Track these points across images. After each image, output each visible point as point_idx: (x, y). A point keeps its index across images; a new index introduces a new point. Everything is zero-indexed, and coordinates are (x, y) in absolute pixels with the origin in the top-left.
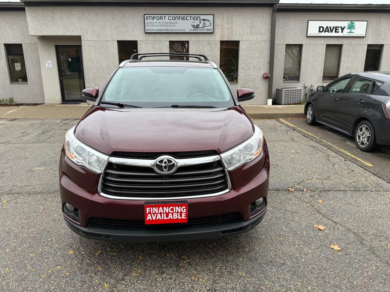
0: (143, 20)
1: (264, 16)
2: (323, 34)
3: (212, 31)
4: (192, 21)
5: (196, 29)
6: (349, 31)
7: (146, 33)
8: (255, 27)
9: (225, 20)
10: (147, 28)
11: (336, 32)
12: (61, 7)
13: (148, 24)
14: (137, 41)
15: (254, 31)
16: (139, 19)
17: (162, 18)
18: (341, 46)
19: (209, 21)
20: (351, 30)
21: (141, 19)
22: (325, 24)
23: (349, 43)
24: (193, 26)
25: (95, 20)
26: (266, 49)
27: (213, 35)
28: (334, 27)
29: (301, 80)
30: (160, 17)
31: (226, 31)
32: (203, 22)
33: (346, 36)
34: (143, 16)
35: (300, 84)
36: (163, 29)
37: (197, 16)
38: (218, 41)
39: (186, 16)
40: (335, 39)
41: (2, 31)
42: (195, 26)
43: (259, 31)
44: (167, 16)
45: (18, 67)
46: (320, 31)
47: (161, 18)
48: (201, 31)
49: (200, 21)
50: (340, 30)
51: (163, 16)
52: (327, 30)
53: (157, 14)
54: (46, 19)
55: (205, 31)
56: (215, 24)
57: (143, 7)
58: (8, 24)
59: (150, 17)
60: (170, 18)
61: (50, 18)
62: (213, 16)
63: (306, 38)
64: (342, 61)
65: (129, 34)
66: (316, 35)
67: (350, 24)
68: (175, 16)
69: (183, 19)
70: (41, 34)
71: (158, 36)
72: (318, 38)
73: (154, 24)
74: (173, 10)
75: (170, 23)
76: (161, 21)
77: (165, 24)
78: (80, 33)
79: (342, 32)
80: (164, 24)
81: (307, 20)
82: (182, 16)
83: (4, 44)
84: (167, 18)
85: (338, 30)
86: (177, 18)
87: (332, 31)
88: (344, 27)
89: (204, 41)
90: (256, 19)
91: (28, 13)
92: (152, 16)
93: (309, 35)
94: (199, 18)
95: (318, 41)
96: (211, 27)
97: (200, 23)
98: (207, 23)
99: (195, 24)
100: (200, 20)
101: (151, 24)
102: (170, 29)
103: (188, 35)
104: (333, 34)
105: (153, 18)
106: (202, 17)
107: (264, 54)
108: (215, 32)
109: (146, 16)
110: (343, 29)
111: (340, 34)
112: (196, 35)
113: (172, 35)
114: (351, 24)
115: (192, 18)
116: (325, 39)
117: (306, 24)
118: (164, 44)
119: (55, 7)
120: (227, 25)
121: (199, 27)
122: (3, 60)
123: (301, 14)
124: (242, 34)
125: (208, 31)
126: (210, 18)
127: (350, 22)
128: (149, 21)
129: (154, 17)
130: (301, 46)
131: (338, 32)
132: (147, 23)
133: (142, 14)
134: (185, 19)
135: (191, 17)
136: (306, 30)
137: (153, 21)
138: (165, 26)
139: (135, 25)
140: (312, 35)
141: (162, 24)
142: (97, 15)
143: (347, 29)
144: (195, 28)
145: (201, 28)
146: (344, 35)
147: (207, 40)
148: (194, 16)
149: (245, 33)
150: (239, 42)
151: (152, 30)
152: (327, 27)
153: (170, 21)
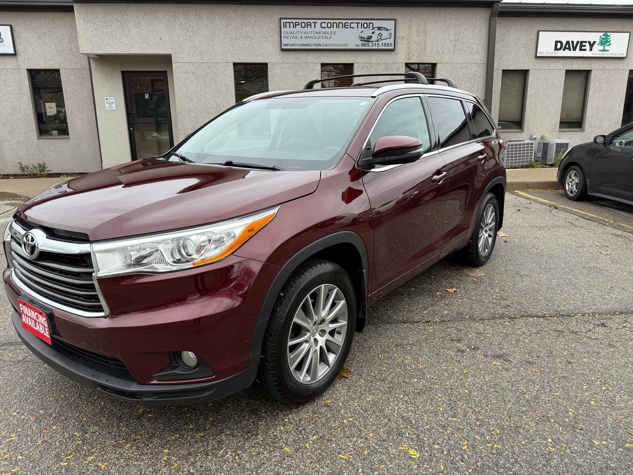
0: (279, 28)
1: (476, 22)
2: (561, 53)
3: (393, 47)
4: (360, 29)
5: (367, 43)
6: (602, 48)
7: (283, 50)
8: (461, 41)
9: (414, 29)
10: (284, 41)
11: (581, 49)
12: (137, 4)
13: (287, 35)
14: (267, 64)
15: (460, 46)
16: (272, 26)
17: (310, 25)
18: (588, 72)
19: (387, 30)
20: (604, 47)
21: (274, 26)
22: (565, 37)
23: (601, 67)
24: (362, 39)
25: (196, 27)
26: (479, 77)
27: (393, 53)
28: (578, 42)
29: (525, 129)
30: (307, 23)
31: (415, 47)
32: (377, 32)
33: (598, 56)
34: (277, 22)
35: (524, 134)
36: (312, 43)
37: (368, 22)
38: (401, 64)
39: (350, 21)
40: (580, 61)
41: (24, 47)
42: (364, 38)
43: (467, 46)
44: (319, 22)
45: (51, 110)
46: (556, 49)
47: (308, 25)
48: (374, 47)
49: (373, 31)
50: (588, 47)
51: (311, 21)
52: (567, 47)
53: (302, 17)
54: (111, 26)
55: (381, 47)
56: (397, 35)
57: (279, 6)
58: (36, 35)
59: (290, 23)
60: (323, 25)
61: (118, 24)
62: (394, 21)
63: (534, 60)
64: (589, 97)
65: (254, 52)
66: (550, 55)
67: (602, 37)
68: (332, 21)
69: (345, 26)
71: (303, 56)
72: (553, 60)
73: (296, 36)
74: (328, 11)
75: (324, 33)
76: (308, 29)
77: (315, 35)
78: (169, 50)
79: (591, 50)
80: (312, 35)
81: (537, 31)
82: (344, 22)
83: (27, 69)
84: (318, 25)
85: (585, 46)
86: (335, 24)
87: (574, 49)
88: (594, 42)
89: (379, 64)
90: (464, 28)
91: (79, 15)
92: (294, 21)
93: (540, 55)
94: (371, 25)
95: (553, 65)
96: (392, 41)
97: (373, 33)
98: (385, 34)
99: (365, 36)
100: (373, 29)
101: (291, 35)
102: (324, 43)
103: (353, 53)
104: (578, 53)
105: (295, 25)
106: (377, 24)
107: (476, 85)
108: (396, 49)
109: (282, 21)
110: (592, 45)
111: (587, 53)
112: (366, 54)
113: (326, 54)
114: (604, 37)
115: (360, 25)
116: (565, 61)
117: (535, 37)
118: (313, 69)
119: (127, 4)
120: (416, 37)
121: (371, 40)
122: (26, 97)
123: (527, 20)
124: (441, 53)
125: (387, 48)
126: (390, 25)
127: (603, 33)
128: (288, 29)
129: (297, 24)
130: (525, 73)
131: (585, 50)
132: (285, 33)
133: (277, 18)
134: (349, 27)
135: (358, 23)
136: (535, 46)
137: (295, 30)
138: (315, 38)
139: (265, 37)
140: (544, 55)
141: (310, 35)
142: (199, 18)
143: (598, 45)
144: (364, 43)
145: (374, 43)
146: (594, 56)
147: (383, 61)
148: (363, 22)
149: (446, 51)
150: (435, 65)
151: (293, 45)
152: (568, 42)
153: (323, 30)
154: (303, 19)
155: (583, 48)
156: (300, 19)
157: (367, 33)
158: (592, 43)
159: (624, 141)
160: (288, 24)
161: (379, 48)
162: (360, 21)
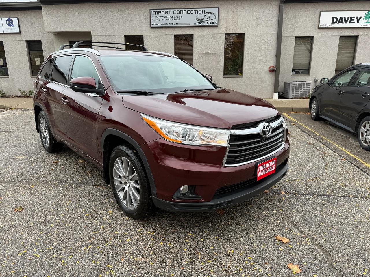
0: (149, 15)
1: (270, 7)
2: (336, 25)
3: (217, 24)
4: (197, 14)
5: (201, 22)
6: (366, 21)
7: (152, 28)
8: (261, 19)
9: (230, 13)
10: (152, 22)
11: (350, 22)
12: (73, 4)
13: (154, 19)
14: (143, 36)
15: (260, 23)
16: (145, 14)
17: (167, 13)
18: (356, 37)
19: (213, 14)
20: (368, 21)
21: (147, 14)
22: (339, 15)
23: (366, 34)
24: (198, 20)
25: (104, 16)
26: (273, 42)
27: (217, 28)
28: (348, 18)
29: (311, 74)
30: (165, 11)
31: (231, 24)
32: (207, 15)
33: (363, 26)
34: (149, 11)
35: (310, 78)
36: (169, 23)
37: (202, 9)
38: (222, 34)
39: (190, 10)
40: (350, 30)
41: (24, 29)
42: (199, 19)
43: (265, 22)
44: (172, 10)
45: (38, 62)
46: (333, 22)
47: (166, 12)
48: (205, 25)
49: (205, 15)
50: (356, 20)
51: (168, 10)
52: (341, 21)
53: (162, 8)
54: (60, 17)
55: (210, 25)
56: (220, 17)
57: (149, 2)
58: (30, 23)
59: (155, 12)
60: (175, 12)
61: (64, 15)
62: (217, 9)
63: (317, 30)
64: (357, 53)
65: (136, 29)
66: (329, 27)
67: (367, 13)
68: (180, 10)
69: (187, 12)
70: (55, 31)
71: (163, 30)
72: (331, 30)
73: (159, 19)
74: (178, 4)
75: (175, 17)
76: (166, 15)
77: (170, 18)
78: (90, 29)
79: (358, 22)
80: (168, 18)
81: (319, 11)
82: (187, 10)
83: (26, 41)
84: (172, 12)
85: (354, 20)
86: (182, 12)
87: (346, 22)
88: (361, 18)
89: (209, 34)
90: (262, 11)
91: (44, 11)
92: (158, 11)
93: (321, 27)
94: (203, 11)
95: (331, 33)
96: (216, 20)
97: (205, 16)
98: (212, 16)
99: (200, 18)
100: (205, 13)
101: (156, 18)
102: (174, 23)
103: (193, 28)
104: (348, 25)
105: (159, 13)
106: (207, 10)
107: (271, 46)
108: (220, 26)
109: (151, 11)
110: (358, 20)
111: (356, 25)
112: (201, 29)
113: (177, 29)
114: (368, 14)
115: (197, 11)
116: (339, 30)
117: (318, 15)
118: (169, 38)
119: (68, 5)
120: (232, 18)
121: (203, 20)
122: (25, 55)
123: (312, 5)
124: (247, 27)
125: (213, 25)
126: (215, 11)
127: (367, 11)
128: (154, 16)
129: (159, 12)
130: (312, 38)
131: (354, 23)
132: (153, 17)
133: (148, 9)
134: (190, 13)
135: (195, 10)
136: (318, 21)
137: (158, 16)
138: (170, 20)
139: (141, 20)
140: (324, 27)
141: (167, 19)
142: (105, 11)
143: (363, 19)
144: (199, 22)
145: (205, 22)
146: (361, 26)
147: (211, 33)
148: (199, 9)
149: (251, 25)
150: (244, 34)
151: (157, 24)
152: (341, 18)
153: (175, 15)
154: (163, 9)
155: (352, 21)
156: (161, 9)
157: (201, 16)
158: (359, 18)
159: (342, 83)
160: (154, 12)
161: (208, 25)
162: (197, 9)
